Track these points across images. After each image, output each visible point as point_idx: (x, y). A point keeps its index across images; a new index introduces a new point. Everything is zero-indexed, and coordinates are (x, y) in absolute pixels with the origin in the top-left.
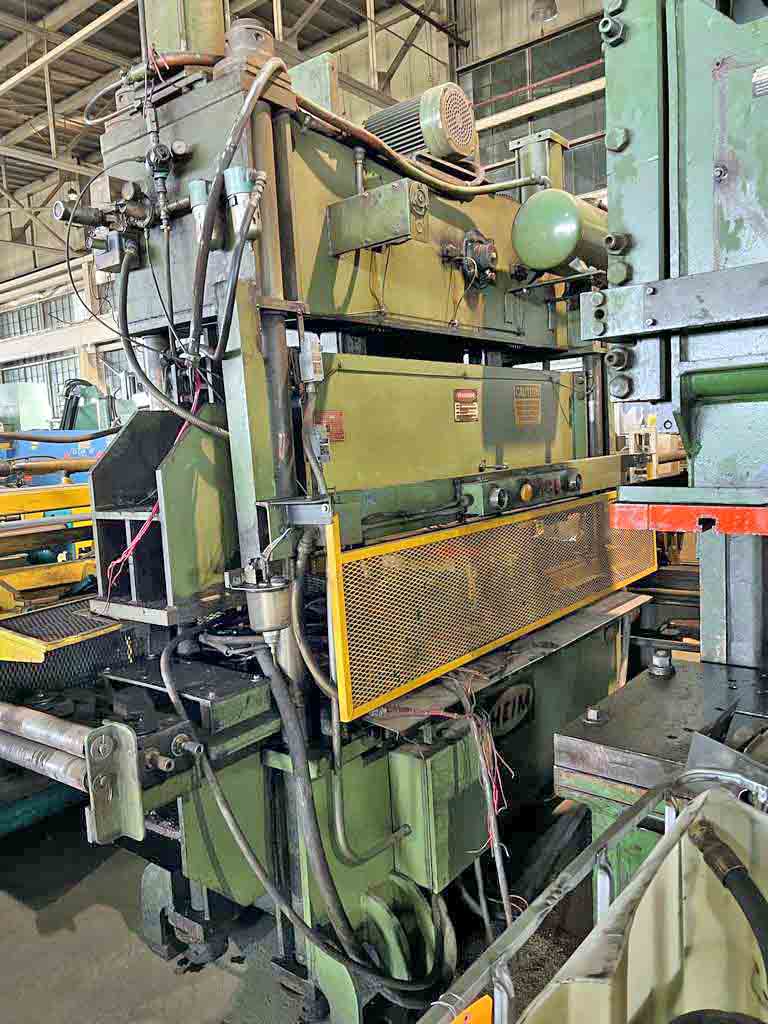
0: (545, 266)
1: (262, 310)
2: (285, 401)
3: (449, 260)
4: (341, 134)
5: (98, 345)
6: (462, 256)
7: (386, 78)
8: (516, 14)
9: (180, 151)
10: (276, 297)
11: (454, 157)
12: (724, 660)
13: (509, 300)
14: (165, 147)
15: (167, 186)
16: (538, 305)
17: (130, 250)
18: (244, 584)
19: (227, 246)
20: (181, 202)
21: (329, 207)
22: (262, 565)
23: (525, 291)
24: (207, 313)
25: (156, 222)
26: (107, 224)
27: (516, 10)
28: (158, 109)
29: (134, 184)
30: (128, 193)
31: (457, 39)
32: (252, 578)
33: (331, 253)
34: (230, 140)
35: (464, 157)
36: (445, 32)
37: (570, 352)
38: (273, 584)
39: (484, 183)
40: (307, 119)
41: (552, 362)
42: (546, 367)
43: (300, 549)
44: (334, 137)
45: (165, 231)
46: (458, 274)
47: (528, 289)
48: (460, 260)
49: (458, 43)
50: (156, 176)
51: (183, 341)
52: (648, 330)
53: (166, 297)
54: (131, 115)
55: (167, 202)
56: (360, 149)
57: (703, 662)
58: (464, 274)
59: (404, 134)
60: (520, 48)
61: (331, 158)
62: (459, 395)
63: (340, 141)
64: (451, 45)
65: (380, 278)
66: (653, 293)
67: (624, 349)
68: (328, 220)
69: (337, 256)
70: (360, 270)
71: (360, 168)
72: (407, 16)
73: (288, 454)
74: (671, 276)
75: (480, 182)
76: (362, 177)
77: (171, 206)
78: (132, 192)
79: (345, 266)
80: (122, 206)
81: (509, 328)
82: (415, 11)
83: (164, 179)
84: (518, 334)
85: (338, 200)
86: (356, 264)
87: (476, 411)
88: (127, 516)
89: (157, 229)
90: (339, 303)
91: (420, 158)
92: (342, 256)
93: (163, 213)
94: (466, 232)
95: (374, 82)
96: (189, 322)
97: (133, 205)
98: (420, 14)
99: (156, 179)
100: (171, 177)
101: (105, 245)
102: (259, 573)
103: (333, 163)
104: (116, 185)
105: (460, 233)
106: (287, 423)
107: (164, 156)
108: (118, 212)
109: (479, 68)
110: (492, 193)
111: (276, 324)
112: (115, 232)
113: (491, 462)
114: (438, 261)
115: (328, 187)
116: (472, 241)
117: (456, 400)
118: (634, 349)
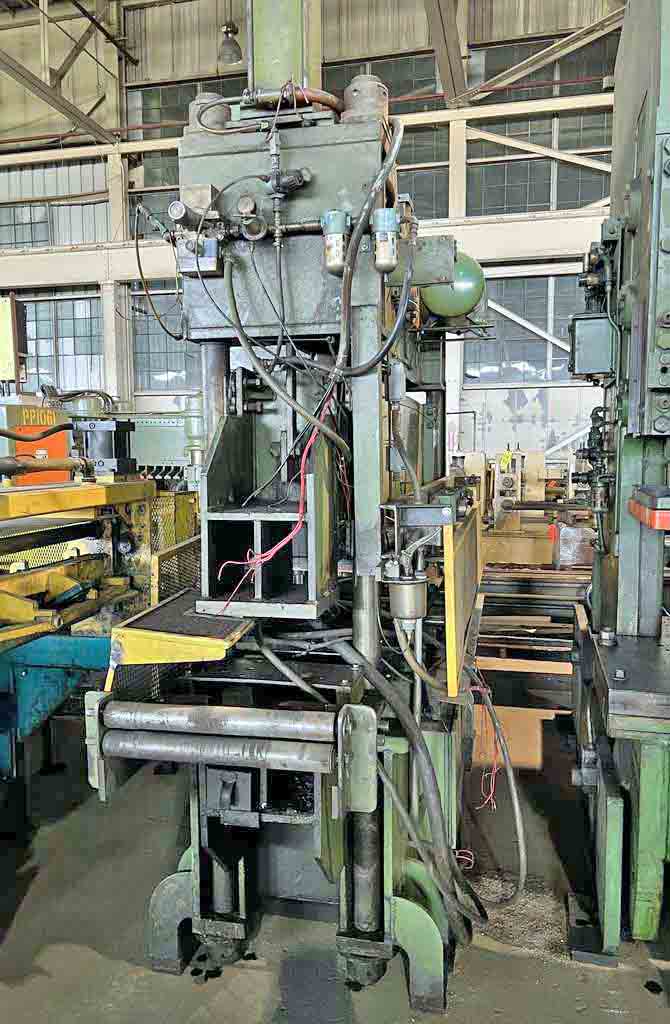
7: (58, 76)
8: (188, 46)
17: (230, 258)
22: (405, 561)
27: (188, 42)
31: (127, 55)
36: (115, 44)
37: (421, 388)
45: (278, 247)
49: (127, 59)
60: (192, 81)
64: (120, 59)
72: (77, 16)
77: (291, 226)
82: (85, 13)
83: (280, 199)
88: (260, 516)
93: (277, 232)
95: (45, 77)
98: (93, 20)
99: (273, 199)
102: (401, 567)
109: (147, 88)
112: (213, 239)
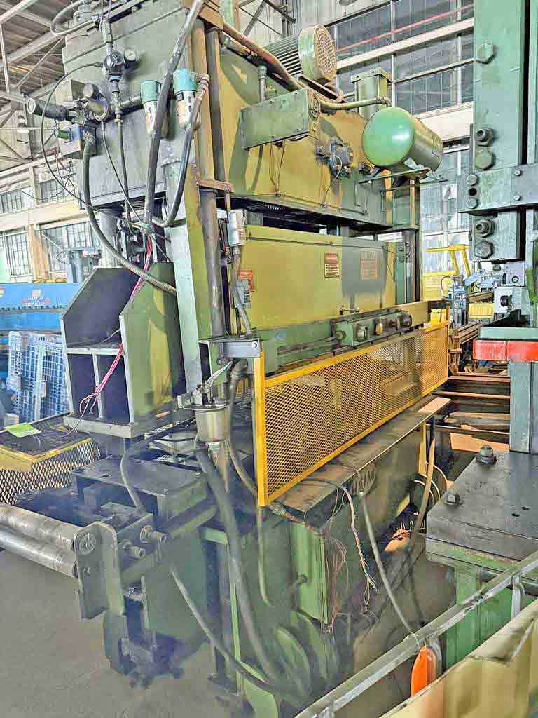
0: (387, 164)
1: (201, 187)
2: (217, 262)
3: (321, 157)
4: (250, 54)
5: (41, 224)
6: (329, 154)
9: (131, 58)
10: (209, 179)
11: (323, 80)
12: (527, 450)
13: (358, 188)
14: (120, 54)
15: (120, 87)
16: (376, 194)
17: (89, 139)
18: (193, 405)
19: (171, 135)
20: (133, 99)
21: (242, 111)
22: (207, 390)
23: (370, 182)
24: (158, 189)
25: (111, 117)
26: (69, 119)
28: (112, 25)
29: (94, 86)
30: (88, 93)
31: (287, 17)
32: (199, 401)
33: (243, 147)
34: (176, 48)
35: (329, 81)
36: (280, 11)
37: (394, 228)
38: (217, 405)
39: (343, 102)
40: (227, 40)
41: (379, 236)
42: (375, 239)
43: (232, 376)
44: (245, 57)
45: (119, 123)
46: (326, 168)
47: (372, 181)
48: (328, 158)
49: (288, 20)
50: (111, 79)
51: (139, 212)
52: (513, 204)
53: (121, 175)
54: (88, 31)
55: (120, 100)
56: (263, 68)
57: (511, 451)
58: (330, 168)
59: (291, 60)
60: (332, 24)
61: (243, 72)
62: (328, 258)
63: (250, 61)
64: (283, 21)
65: (277, 169)
66: (519, 175)
67: (489, 220)
68: (241, 120)
69: (247, 149)
70: (263, 161)
71: (263, 82)
73: (219, 302)
74: (528, 163)
75: (340, 101)
76: (264, 89)
77: (123, 103)
78: (92, 92)
79: (253, 157)
80: (84, 102)
81: (357, 209)
83: (118, 81)
84: (363, 214)
85: (247, 105)
86: (260, 156)
87: (338, 269)
88: (94, 352)
89: (111, 123)
90: (249, 185)
91: (302, 78)
92: (251, 149)
93: (117, 109)
94: (332, 137)
96: (144, 196)
97: (93, 102)
99: (111, 81)
100: (122, 81)
101: (68, 136)
102: (204, 395)
103: (244, 77)
104: (77, 87)
105: (327, 137)
106: (218, 277)
107: (119, 61)
108: (79, 109)
110: (347, 109)
111: (210, 199)
112: (76, 125)
113: (347, 307)
114: (313, 157)
115: (241, 95)
116: (336, 144)
117: (325, 262)
118: (495, 220)
